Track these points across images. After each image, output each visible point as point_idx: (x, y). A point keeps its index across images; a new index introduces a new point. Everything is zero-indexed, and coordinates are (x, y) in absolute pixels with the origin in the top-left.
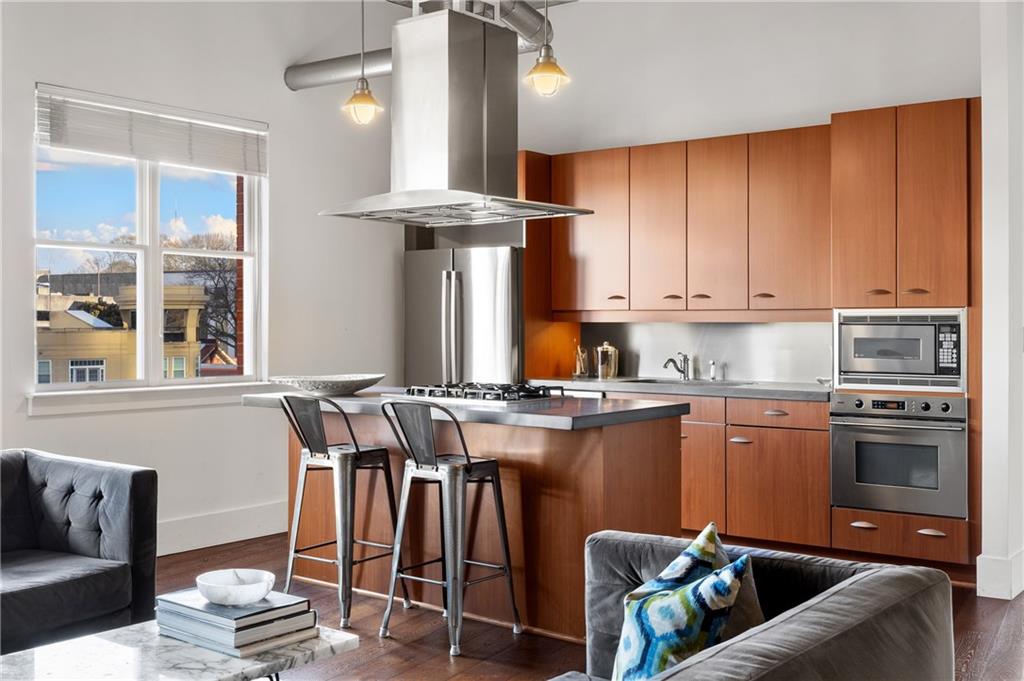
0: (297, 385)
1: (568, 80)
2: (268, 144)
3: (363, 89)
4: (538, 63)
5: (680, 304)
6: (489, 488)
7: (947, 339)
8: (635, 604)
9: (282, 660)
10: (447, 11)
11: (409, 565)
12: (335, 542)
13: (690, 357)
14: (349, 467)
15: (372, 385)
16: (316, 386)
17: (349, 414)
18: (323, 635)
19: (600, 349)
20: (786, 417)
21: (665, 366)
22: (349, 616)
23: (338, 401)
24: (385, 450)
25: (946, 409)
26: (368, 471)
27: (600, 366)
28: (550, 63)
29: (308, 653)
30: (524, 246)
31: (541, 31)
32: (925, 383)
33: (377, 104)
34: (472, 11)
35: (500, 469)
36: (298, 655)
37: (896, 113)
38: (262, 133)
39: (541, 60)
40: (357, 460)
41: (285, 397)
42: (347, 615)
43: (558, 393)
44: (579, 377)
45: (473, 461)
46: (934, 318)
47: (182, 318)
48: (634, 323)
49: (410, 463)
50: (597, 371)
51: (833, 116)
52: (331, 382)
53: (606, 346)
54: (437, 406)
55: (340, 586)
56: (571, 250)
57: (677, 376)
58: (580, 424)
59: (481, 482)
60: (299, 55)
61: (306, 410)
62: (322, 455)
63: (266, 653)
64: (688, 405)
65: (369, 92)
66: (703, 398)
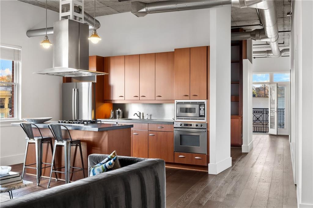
0: (27, 120)
1: (100, 39)
2: (21, 53)
3: (46, 39)
4: (92, 34)
5: (138, 98)
6: (78, 147)
7: (202, 108)
8: (93, 169)
9: (12, 187)
10: (68, 20)
11: (57, 168)
12: (36, 164)
13: (141, 113)
14: (40, 142)
15: (48, 120)
16: (32, 121)
17: (40, 128)
18: (23, 182)
19: (117, 111)
20: (163, 129)
21: (134, 115)
22: (39, 183)
23: (37, 125)
24: (51, 138)
25: (201, 126)
26: (47, 144)
27: (117, 115)
28: (95, 35)
29: (19, 186)
30: (96, 82)
31: (97, 24)
32: (197, 119)
33: (50, 43)
34: (76, 20)
35: (81, 142)
36: (16, 186)
37: (190, 49)
38: (20, 49)
39: (93, 34)
40: (42, 141)
41: (22, 124)
42: (39, 182)
43: (100, 122)
44: (111, 118)
45: (73, 140)
46: (199, 102)
47: (4, 101)
48: (128, 104)
49: (56, 141)
50: (116, 117)
51: (175, 49)
52: (36, 120)
53: (119, 110)
54: (63, 125)
55: (37, 175)
56: (109, 83)
57: (138, 118)
58: (101, 130)
59: (77, 146)
60: (31, 27)
61: (28, 127)
62: (32, 139)
63: (8, 186)
64: (133, 125)
65: (48, 40)
66: (143, 124)
